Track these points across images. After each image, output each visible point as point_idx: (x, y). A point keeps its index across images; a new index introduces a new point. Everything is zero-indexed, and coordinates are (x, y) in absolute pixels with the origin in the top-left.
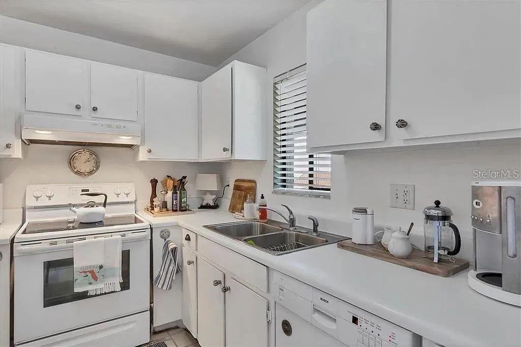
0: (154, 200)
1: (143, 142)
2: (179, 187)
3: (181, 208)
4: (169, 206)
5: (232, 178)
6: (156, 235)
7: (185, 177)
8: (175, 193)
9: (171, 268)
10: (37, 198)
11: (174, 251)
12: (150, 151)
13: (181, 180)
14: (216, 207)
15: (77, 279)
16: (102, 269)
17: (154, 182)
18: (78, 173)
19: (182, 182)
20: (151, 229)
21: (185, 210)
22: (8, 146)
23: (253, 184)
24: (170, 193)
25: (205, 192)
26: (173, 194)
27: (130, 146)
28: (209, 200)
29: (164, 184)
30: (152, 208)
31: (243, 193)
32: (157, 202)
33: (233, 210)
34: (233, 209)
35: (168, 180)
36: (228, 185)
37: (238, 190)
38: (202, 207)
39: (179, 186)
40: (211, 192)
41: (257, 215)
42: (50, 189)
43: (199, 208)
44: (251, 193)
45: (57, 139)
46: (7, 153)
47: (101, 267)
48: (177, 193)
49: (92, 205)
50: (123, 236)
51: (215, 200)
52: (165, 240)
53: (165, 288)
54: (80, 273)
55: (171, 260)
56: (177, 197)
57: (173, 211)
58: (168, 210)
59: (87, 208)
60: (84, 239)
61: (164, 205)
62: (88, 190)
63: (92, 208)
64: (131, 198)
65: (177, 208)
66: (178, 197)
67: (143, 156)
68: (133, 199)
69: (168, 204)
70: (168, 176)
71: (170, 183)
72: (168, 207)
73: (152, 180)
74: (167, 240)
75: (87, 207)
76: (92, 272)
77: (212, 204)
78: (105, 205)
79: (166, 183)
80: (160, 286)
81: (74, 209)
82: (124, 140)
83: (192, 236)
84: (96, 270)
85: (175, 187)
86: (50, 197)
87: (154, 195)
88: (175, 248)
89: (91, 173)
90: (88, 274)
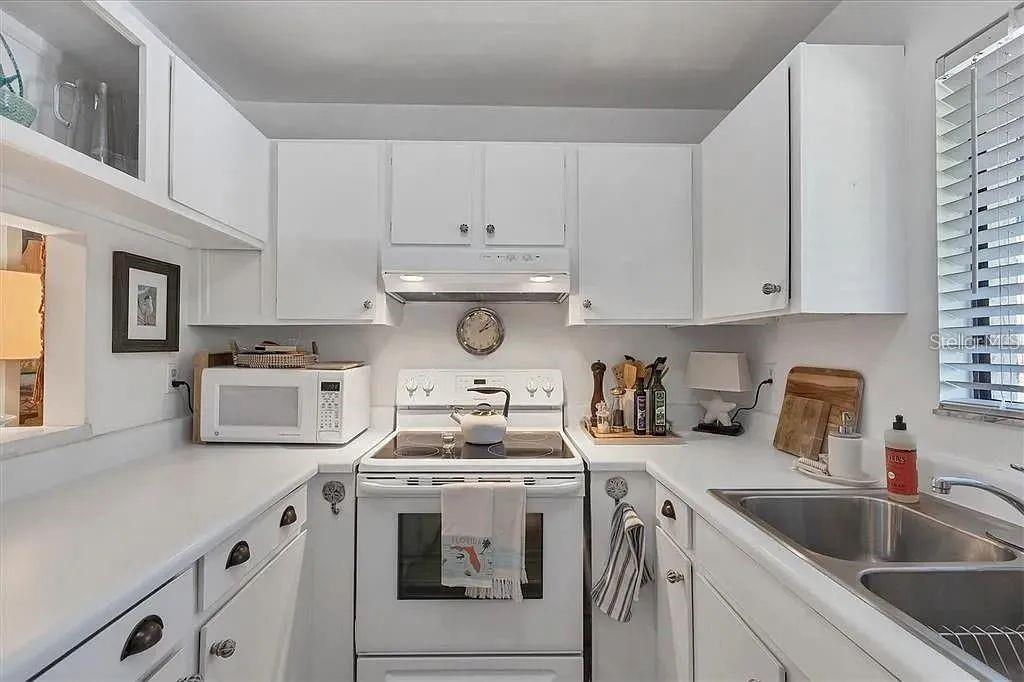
0: (598, 406)
1: (575, 286)
2: (650, 381)
3: (653, 428)
4: (629, 422)
5: (780, 364)
6: (598, 487)
7: (662, 360)
8: (640, 393)
9: (629, 572)
10: (411, 391)
11: (636, 531)
12: (588, 305)
13: (653, 366)
14: (735, 430)
15: (445, 560)
16: (489, 550)
17: (599, 369)
18: (471, 350)
19: (656, 369)
20: (587, 473)
21: (663, 434)
22: (367, 305)
23: (854, 383)
24: (630, 394)
25: (711, 395)
26: (636, 395)
27: (553, 297)
28: (721, 413)
29: (619, 372)
30: (594, 422)
31: (819, 404)
32: (603, 412)
33: (787, 445)
34: (785, 442)
35: (627, 365)
36: (770, 381)
37: (800, 395)
38: (703, 428)
39: (650, 379)
40: (726, 396)
41: (882, 476)
42: (429, 378)
43: (695, 429)
44: (848, 405)
45: (433, 290)
46: (365, 317)
47: (487, 544)
48: (645, 394)
49: (484, 409)
50: (529, 482)
51: (734, 415)
52: (617, 501)
53: (615, 614)
54: (452, 548)
55: (629, 552)
56: (645, 402)
57: (638, 433)
58: (625, 430)
59: (476, 417)
60: (462, 480)
61: (618, 418)
62: (483, 382)
63: (484, 417)
64: (556, 400)
65: (645, 427)
66: (648, 403)
67: (576, 315)
68: (559, 402)
69: (626, 415)
70: (628, 358)
71: (631, 372)
72: (626, 424)
73: (593, 365)
74: (621, 501)
75: (475, 414)
76: (471, 550)
77: (726, 423)
78: (506, 410)
79: (622, 372)
80: (604, 609)
81: (457, 415)
82: (540, 284)
83: (680, 511)
84: (478, 549)
85: (640, 380)
86: (428, 391)
87: (598, 396)
88: (639, 527)
89: (490, 350)
90: (464, 552)
